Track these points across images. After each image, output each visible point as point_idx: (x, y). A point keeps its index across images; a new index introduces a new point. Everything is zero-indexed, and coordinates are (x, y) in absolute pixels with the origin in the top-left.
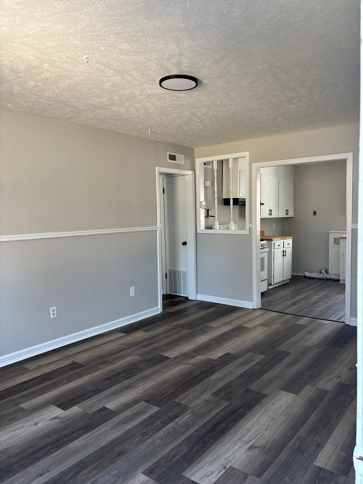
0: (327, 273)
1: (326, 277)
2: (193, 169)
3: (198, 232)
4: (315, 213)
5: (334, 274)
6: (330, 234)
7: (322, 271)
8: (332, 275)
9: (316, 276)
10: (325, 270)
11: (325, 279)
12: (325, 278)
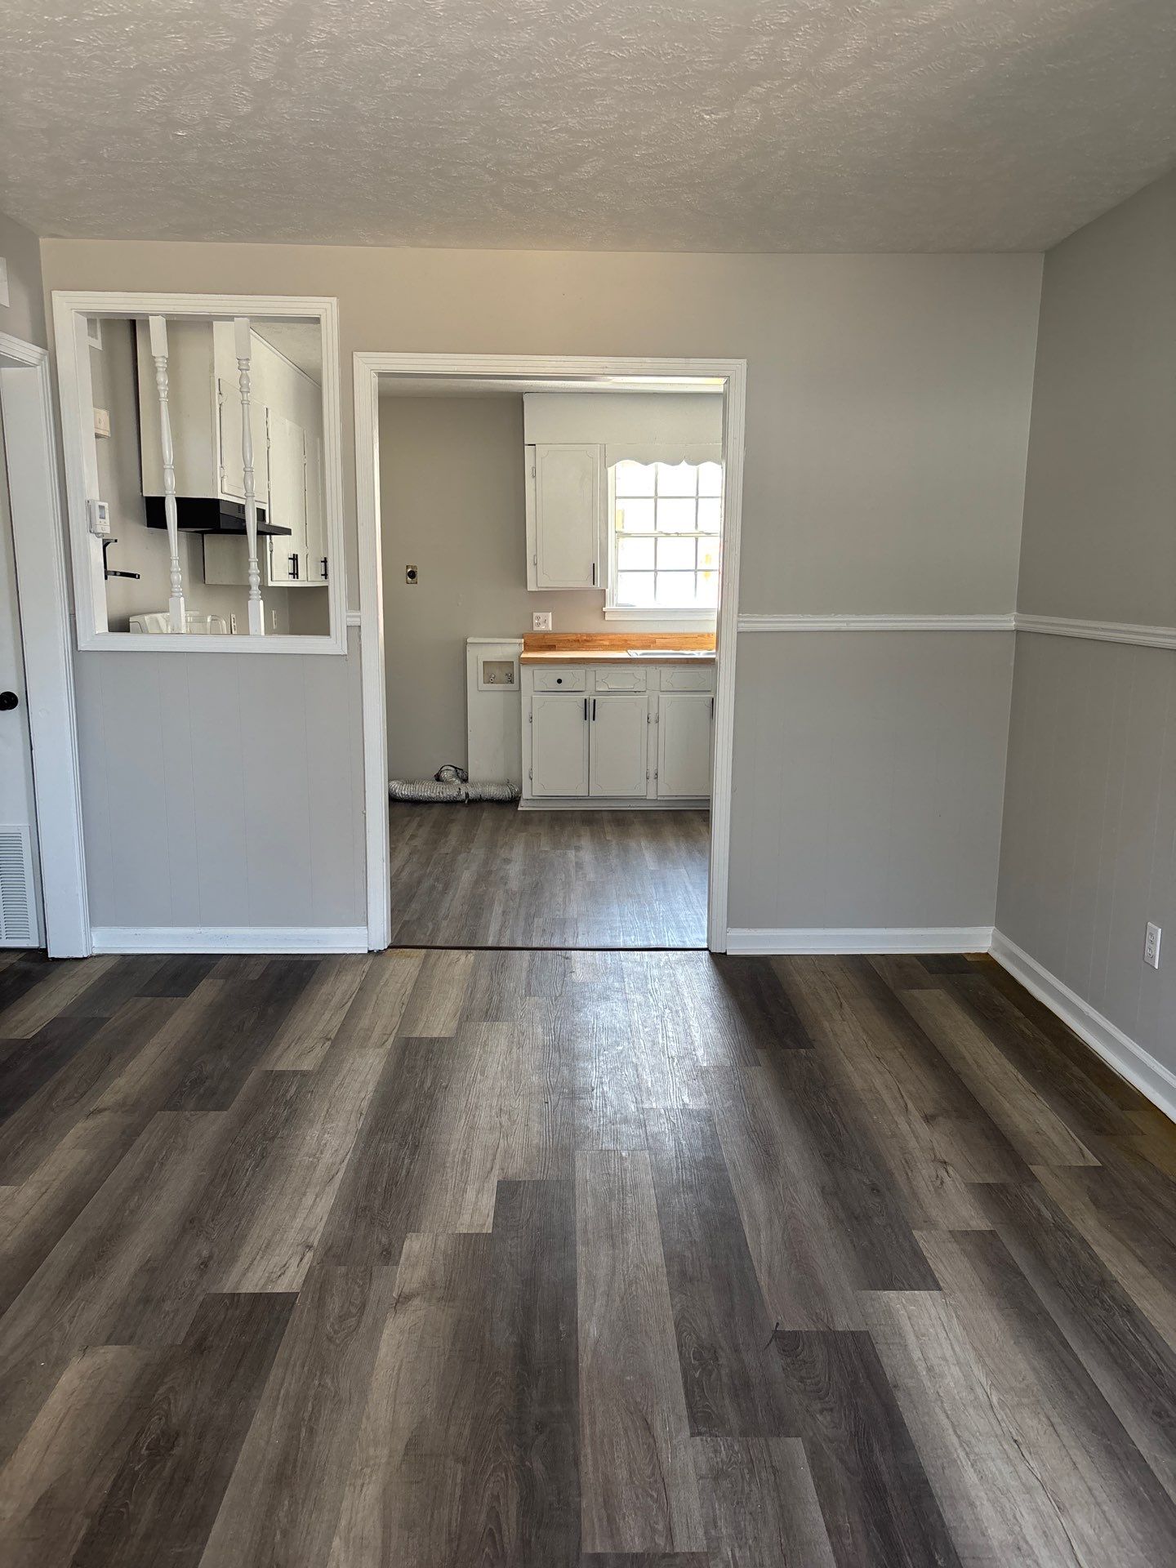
0: (465, 780)
1: (467, 794)
2: (42, 336)
3: (82, 646)
4: (412, 575)
5: (490, 783)
6: (468, 648)
7: (445, 775)
8: (483, 784)
9: (433, 795)
10: (452, 768)
11: (463, 801)
12: (464, 796)
